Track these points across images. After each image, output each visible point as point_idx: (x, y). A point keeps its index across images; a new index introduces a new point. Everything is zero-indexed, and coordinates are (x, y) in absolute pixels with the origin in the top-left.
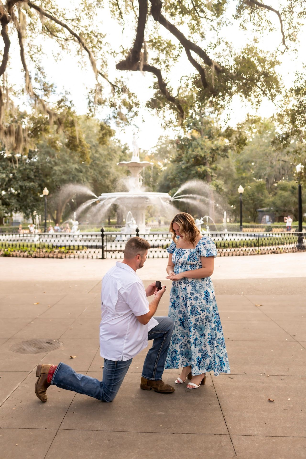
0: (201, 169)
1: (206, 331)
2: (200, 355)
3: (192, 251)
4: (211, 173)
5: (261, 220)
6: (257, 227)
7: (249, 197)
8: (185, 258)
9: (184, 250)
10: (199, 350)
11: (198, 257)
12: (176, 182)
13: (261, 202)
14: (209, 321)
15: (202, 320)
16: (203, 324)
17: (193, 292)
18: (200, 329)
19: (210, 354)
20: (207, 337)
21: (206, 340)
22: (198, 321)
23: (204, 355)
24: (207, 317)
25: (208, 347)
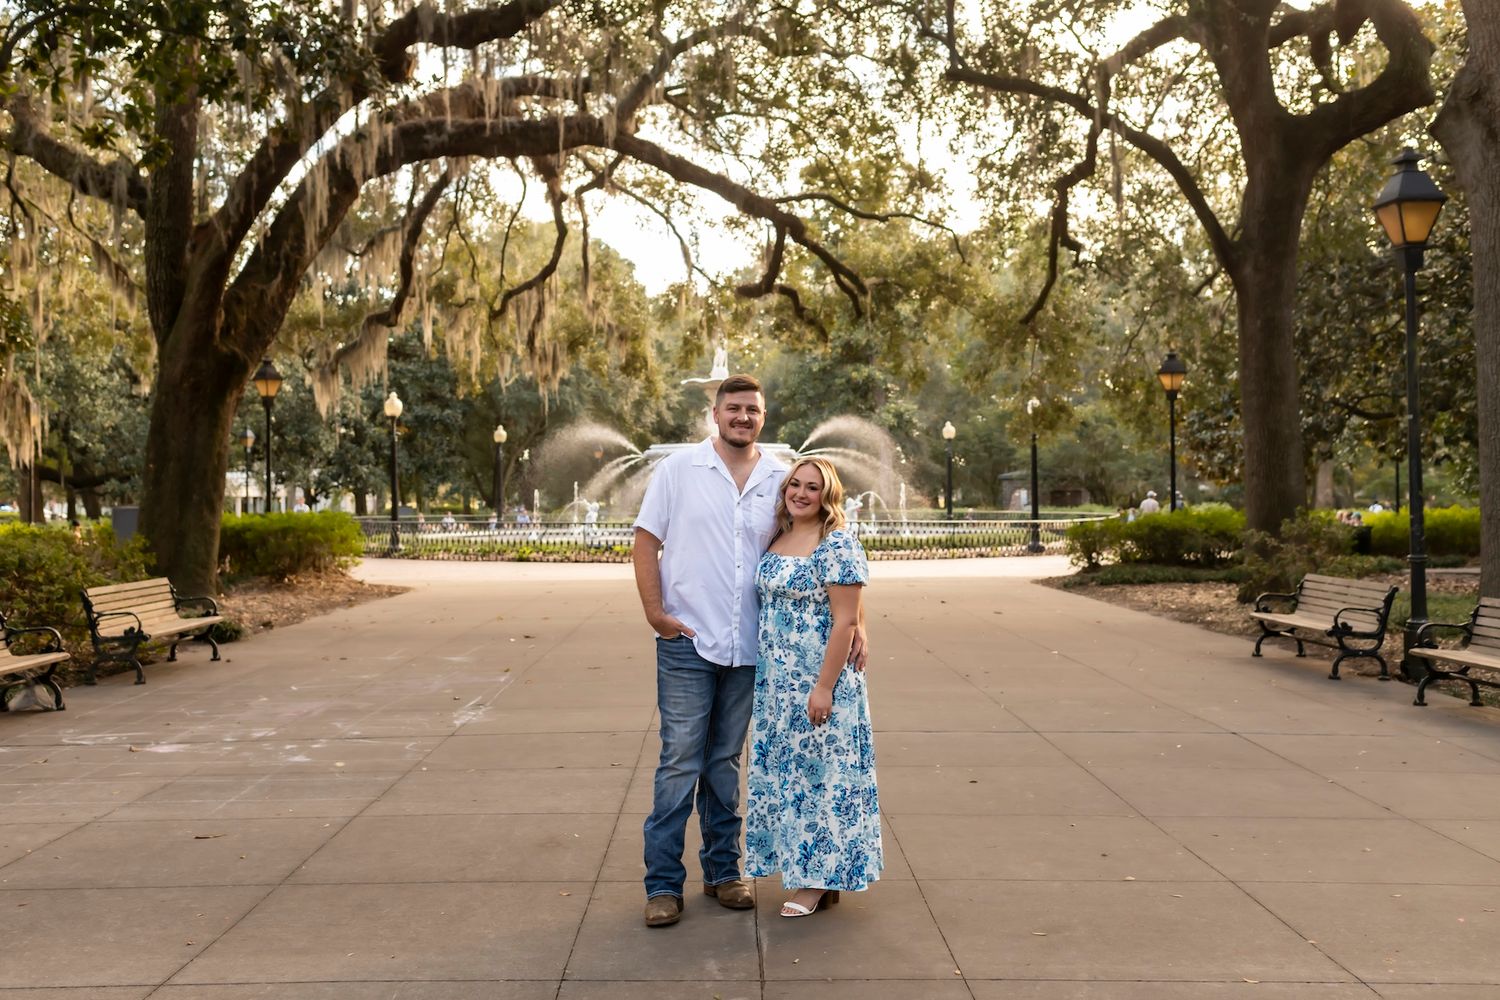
0: (859, 373)
1: (830, 779)
2: (809, 838)
3: (801, 563)
4: (885, 382)
5: (1010, 500)
6: (997, 517)
7: (981, 442)
8: (782, 579)
9: (783, 558)
10: (809, 826)
11: (814, 580)
12: (798, 407)
13: (1009, 455)
14: (836, 751)
15: (818, 746)
16: (820, 756)
17: (800, 669)
18: (812, 770)
19: (837, 841)
20: (831, 793)
21: (829, 802)
22: (806, 746)
23: (822, 841)
24: (831, 740)
25: (834, 823)
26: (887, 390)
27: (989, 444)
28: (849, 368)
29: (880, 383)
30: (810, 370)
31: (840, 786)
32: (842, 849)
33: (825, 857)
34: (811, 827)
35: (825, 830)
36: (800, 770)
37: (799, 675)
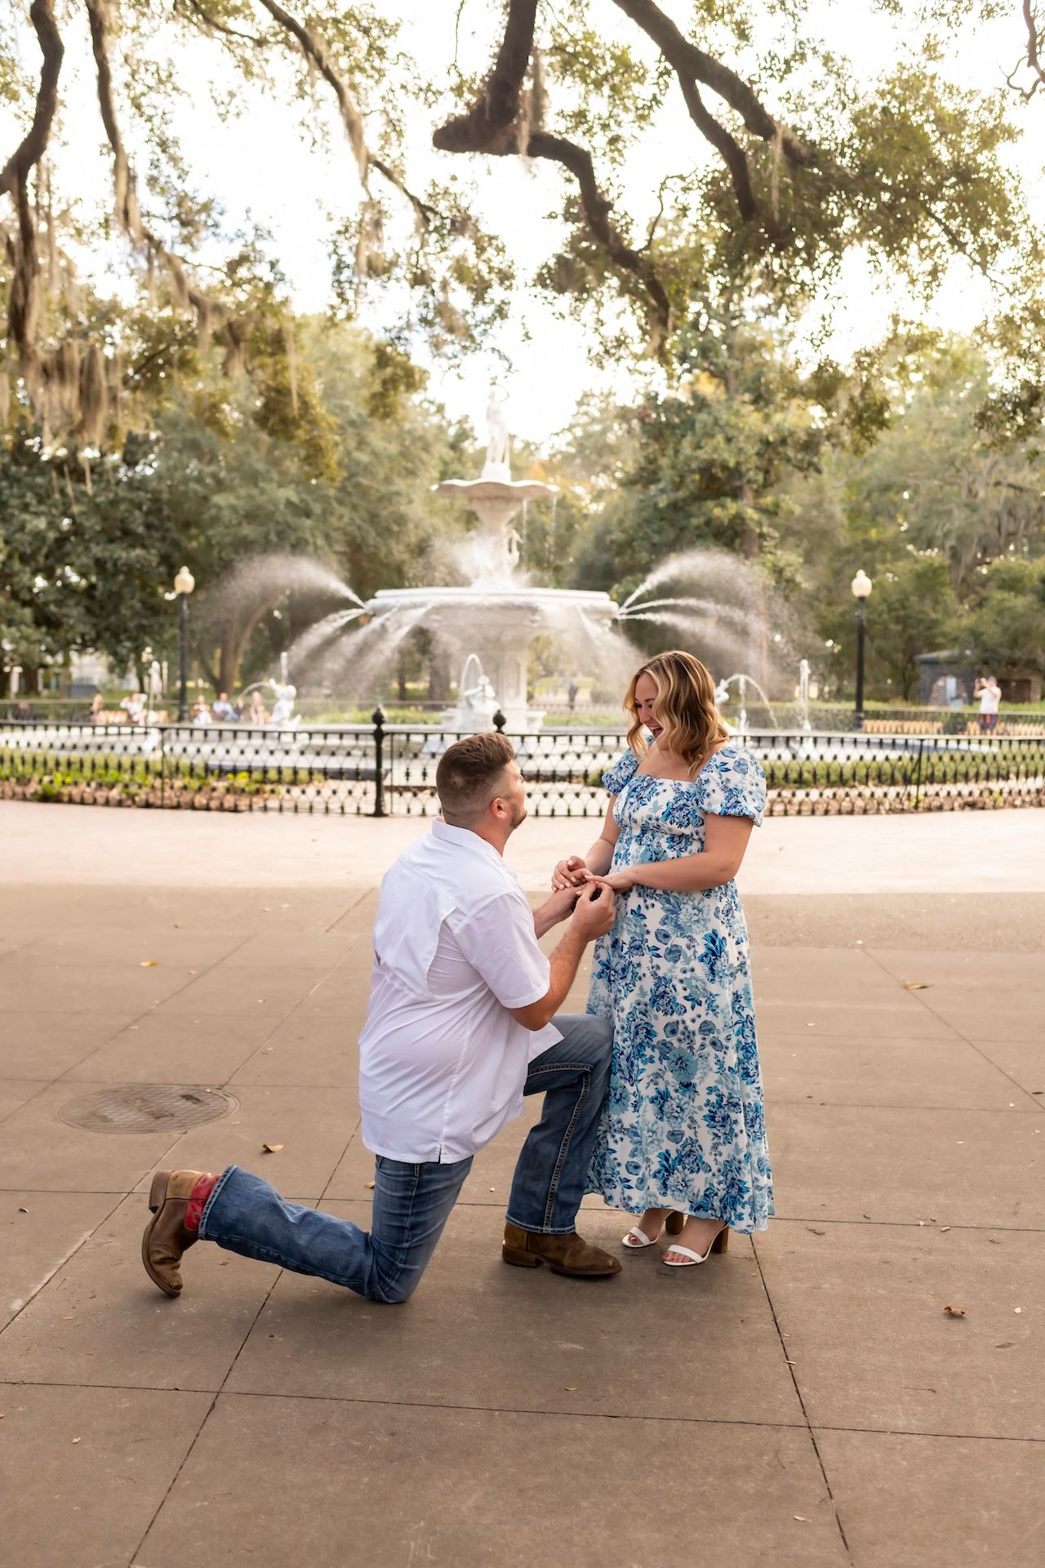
0: (723, 511)
1: (702, 1078)
3: (683, 789)
5: (930, 691)
6: (915, 717)
7: (890, 611)
8: (656, 809)
10: (672, 1134)
12: (638, 556)
13: (929, 628)
14: (714, 1044)
15: (689, 1035)
16: (691, 1048)
17: (668, 928)
18: (682, 1064)
19: (708, 1158)
20: (701, 1099)
21: (700, 1108)
22: (674, 1032)
23: (690, 1156)
24: (707, 1028)
25: (705, 1137)
26: (762, 536)
27: (902, 613)
28: (710, 504)
29: (753, 526)
30: (656, 505)
31: (716, 1089)
32: (714, 1169)
33: (691, 1176)
34: (674, 1136)
35: (693, 1142)
36: (665, 1062)
37: (666, 936)
